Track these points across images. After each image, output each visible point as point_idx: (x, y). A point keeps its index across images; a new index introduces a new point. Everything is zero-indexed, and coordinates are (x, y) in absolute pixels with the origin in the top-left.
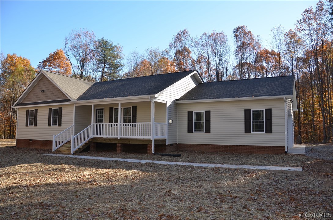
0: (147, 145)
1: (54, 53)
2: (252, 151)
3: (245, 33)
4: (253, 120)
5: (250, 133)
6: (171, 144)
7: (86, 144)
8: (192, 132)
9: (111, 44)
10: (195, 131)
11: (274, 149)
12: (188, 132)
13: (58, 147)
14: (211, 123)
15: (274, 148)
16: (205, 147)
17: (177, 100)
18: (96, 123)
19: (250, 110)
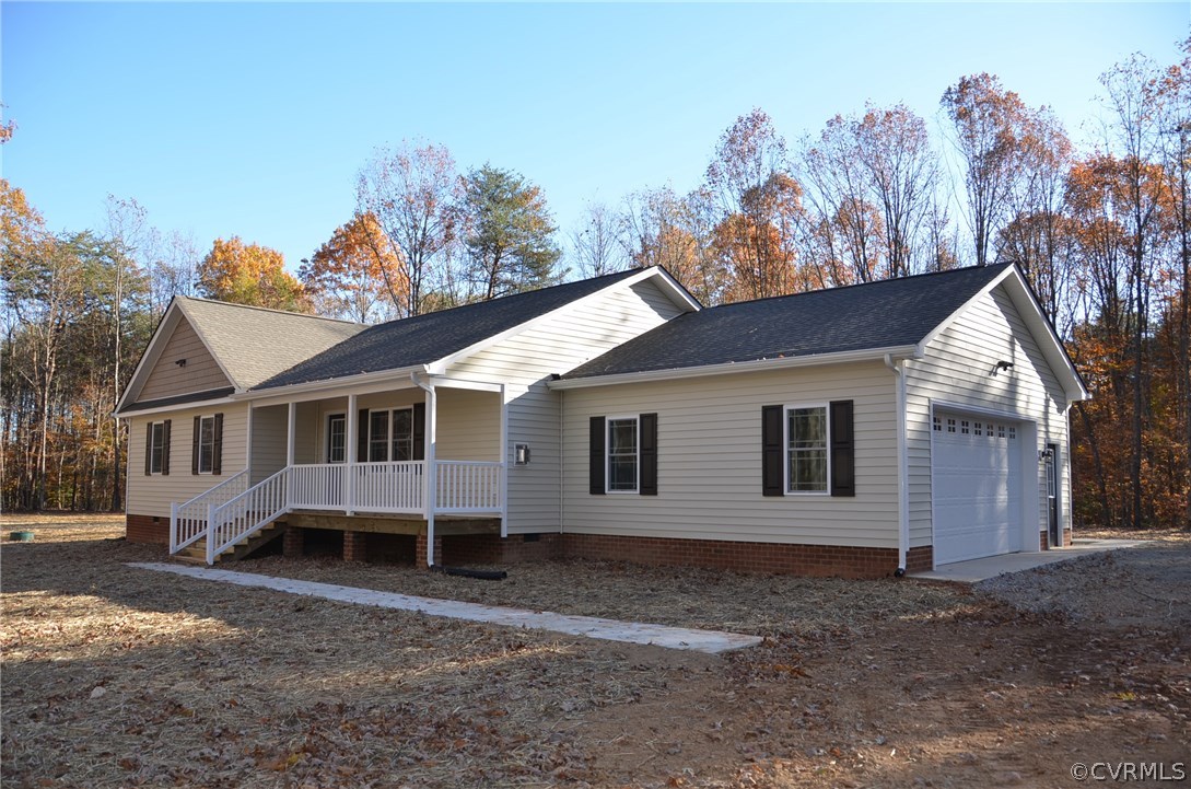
0: (415, 537)
1: (347, 226)
2: (788, 566)
3: (994, 101)
4: (791, 445)
5: (782, 494)
6: (525, 535)
7: (264, 531)
8: (604, 493)
9: (516, 185)
10: (612, 487)
11: (863, 559)
12: (593, 492)
13: (188, 542)
14: (660, 459)
15: (848, 552)
16: (642, 547)
17: (556, 377)
18: (329, 462)
19: (780, 408)
